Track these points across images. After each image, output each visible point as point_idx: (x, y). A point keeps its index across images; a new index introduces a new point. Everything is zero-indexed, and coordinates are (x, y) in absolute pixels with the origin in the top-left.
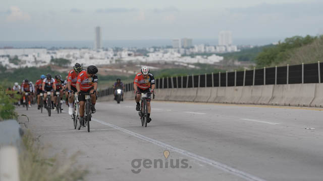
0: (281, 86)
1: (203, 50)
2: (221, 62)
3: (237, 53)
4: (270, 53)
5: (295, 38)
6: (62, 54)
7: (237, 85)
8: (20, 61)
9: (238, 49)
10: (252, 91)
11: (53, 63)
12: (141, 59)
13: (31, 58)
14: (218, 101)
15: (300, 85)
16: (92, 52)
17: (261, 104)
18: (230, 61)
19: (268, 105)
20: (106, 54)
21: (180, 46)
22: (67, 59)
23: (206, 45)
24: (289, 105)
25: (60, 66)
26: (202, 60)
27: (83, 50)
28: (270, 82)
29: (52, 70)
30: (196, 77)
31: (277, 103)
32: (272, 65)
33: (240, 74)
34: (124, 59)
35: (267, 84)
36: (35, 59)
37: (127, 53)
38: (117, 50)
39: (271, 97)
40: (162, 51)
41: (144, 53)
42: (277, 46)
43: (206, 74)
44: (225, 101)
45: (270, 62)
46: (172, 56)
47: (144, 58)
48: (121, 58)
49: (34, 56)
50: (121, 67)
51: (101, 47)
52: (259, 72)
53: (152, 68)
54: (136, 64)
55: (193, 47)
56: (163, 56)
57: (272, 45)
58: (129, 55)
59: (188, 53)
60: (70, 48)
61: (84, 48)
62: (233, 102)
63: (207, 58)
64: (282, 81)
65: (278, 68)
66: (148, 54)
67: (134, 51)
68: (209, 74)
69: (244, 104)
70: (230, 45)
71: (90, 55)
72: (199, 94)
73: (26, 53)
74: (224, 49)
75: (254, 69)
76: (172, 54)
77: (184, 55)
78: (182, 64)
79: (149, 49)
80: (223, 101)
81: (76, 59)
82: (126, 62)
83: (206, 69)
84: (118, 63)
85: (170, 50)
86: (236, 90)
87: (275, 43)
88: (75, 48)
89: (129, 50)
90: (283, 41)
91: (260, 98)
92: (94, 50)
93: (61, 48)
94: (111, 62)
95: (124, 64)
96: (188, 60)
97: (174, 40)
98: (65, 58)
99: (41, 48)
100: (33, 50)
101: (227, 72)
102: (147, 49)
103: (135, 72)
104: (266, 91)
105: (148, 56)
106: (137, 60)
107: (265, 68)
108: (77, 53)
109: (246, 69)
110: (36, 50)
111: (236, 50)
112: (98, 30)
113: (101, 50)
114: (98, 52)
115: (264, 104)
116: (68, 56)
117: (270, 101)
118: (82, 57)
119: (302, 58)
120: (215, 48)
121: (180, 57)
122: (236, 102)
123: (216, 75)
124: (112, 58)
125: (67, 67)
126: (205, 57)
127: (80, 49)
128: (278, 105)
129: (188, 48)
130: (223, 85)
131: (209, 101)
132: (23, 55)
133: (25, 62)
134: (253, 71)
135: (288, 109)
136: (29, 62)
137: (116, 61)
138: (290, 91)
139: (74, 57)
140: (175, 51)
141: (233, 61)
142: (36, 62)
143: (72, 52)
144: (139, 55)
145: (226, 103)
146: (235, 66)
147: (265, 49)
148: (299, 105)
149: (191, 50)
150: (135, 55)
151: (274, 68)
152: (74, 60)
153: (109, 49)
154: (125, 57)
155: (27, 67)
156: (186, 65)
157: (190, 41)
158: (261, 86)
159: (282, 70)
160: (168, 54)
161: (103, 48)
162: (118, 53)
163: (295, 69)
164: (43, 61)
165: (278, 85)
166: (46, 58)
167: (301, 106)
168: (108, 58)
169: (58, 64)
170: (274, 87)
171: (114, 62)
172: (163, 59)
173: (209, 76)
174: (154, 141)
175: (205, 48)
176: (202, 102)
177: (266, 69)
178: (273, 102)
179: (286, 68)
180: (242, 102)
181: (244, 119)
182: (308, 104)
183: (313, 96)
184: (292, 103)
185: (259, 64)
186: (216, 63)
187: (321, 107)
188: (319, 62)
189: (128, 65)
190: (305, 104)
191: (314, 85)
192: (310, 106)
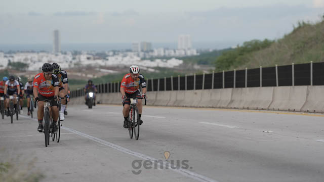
0: (240, 89)
1: (162, 54)
2: (180, 65)
3: (196, 56)
4: (229, 57)
5: (254, 42)
6: (20, 58)
7: (197, 89)
9: (197, 52)
10: (211, 95)
11: (10, 67)
12: (100, 62)
14: (177, 104)
15: (257, 88)
16: (50, 55)
17: (220, 108)
18: (190, 65)
19: (227, 108)
20: (64, 58)
21: (140, 50)
22: (24, 62)
23: (166, 49)
24: (248, 109)
25: (18, 70)
26: (159, 63)
27: (41, 54)
28: (229, 85)
29: (9, 73)
30: (155, 81)
31: (236, 106)
32: (231, 69)
33: (199, 77)
34: (82, 63)
35: (226, 87)
37: (86, 56)
38: (76, 53)
39: (230, 101)
40: (121, 54)
41: (103, 56)
42: (235, 49)
43: (165, 78)
44: (184, 105)
45: (229, 66)
46: (131, 60)
47: (103, 61)
48: (80, 61)
50: (80, 70)
51: (60, 50)
52: (218, 75)
53: (111, 71)
54: (95, 67)
55: (152, 51)
56: (122, 60)
57: (231, 49)
58: (88, 58)
59: (147, 57)
60: (28, 52)
61: (43, 51)
62: (193, 105)
63: (166, 62)
64: (240, 85)
65: (236, 71)
66: (107, 58)
67: (93, 55)
68: (168, 77)
69: (203, 107)
70: (189, 49)
71: (49, 58)
72: (159, 98)
74: (183, 53)
75: (213, 72)
76: (131, 57)
77: (143, 59)
79: (109, 52)
80: (182, 104)
81: (34, 62)
82: (85, 65)
83: (166, 72)
84: (77, 66)
85: (129, 53)
86: (196, 93)
87: (234, 47)
88: (33, 52)
89: (88, 54)
90: (241, 45)
91: (219, 101)
92: (52, 54)
94: (69, 65)
95: (83, 68)
96: (148, 63)
97: (133, 44)
98: (22, 61)
101: (186, 75)
102: (107, 53)
103: (94, 75)
104: (225, 94)
105: (107, 60)
106: (97, 63)
107: (223, 71)
108: (35, 56)
109: (205, 72)
111: (195, 53)
112: (56, 33)
113: (60, 54)
114: (57, 55)
115: (223, 108)
116: (26, 59)
117: (229, 103)
118: (40, 61)
119: (260, 62)
120: (175, 52)
121: (137, 61)
122: (196, 105)
123: (175, 79)
124: (71, 62)
125: (25, 71)
126: (165, 60)
127: (38, 53)
128: (237, 108)
129: (147, 52)
130: (183, 88)
131: (169, 104)
134: (212, 74)
135: (247, 112)
137: (75, 64)
138: (249, 94)
139: (32, 61)
140: (134, 55)
141: (193, 65)
143: (30, 56)
144: (99, 59)
145: (186, 107)
146: (194, 70)
147: (225, 52)
148: (257, 109)
149: (151, 54)
150: (94, 59)
151: (233, 72)
152: (32, 64)
153: (68, 52)
154: (84, 61)
156: (145, 69)
157: (149, 44)
158: (221, 90)
159: (241, 73)
160: (128, 58)
161: (61, 52)
162: (77, 57)
163: (254, 72)
164: (0, 64)
165: (237, 89)
166: (3, 62)
167: (260, 109)
168: (67, 62)
169: (15, 68)
170: (233, 91)
171: (73, 66)
172: (122, 63)
173: (169, 80)
174: (113, 145)
175: (164, 52)
176: (161, 106)
177: (225, 73)
178: (232, 106)
179: (244, 71)
180: (201, 106)
181: (203, 123)
182: (267, 107)
183: (271, 100)
184: (250, 107)
185: (218, 68)
186: (175, 66)
187: (279, 110)
188: (276, 65)
189: (87, 69)
190: (263, 107)
191: (273, 88)
192: (268, 110)
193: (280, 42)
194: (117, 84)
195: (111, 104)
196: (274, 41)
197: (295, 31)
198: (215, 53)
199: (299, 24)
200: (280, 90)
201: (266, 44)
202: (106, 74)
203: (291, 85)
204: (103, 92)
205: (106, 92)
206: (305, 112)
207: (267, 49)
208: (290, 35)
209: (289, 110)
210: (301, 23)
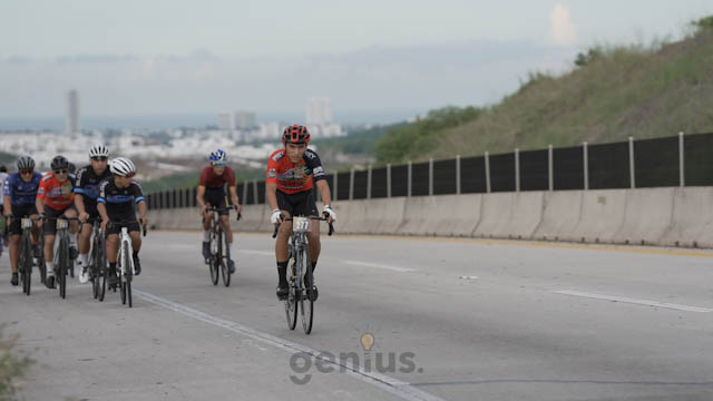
0: (419, 199)
3: (341, 139)
4: (401, 138)
5: (448, 111)
7: (339, 199)
9: (343, 130)
10: (366, 209)
12: (158, 151)
15: (451, 197)
16: (61, 138)
17: (382, 234)
18: (328, 154)
19: (395, 235)
20: (89, 143)
21: (233, 126)
22: (12, 152)
23: (283, 124)
24: (435, 235)
27: (44, 136)
28: (399, 191)
30: (261, 185)
31: (412, 231)
32: (402, 162)
33: (344, 177)
34: (124, 152)
35: (394, 195)
37: (129, 140)
38: (110, 134)
39: (400, 219)
40: (197, 135)
41: (163, 139)
42: (413, 125)
45: (401, 155)
47: (163, 149)
48: (120, 149)
51: (79, 129)
52: (379, 173)
53: (178, 168)
54: (148, 160)
56: (200, 146)
57: (405, 124)
58: (135, 144)
59: (248, 139)
60: (18, 132)
61: (47, 131)
64: (421, 191)
65: (413, 165)
66: (171, 142)
67: (143, 137)
69: (351, 234)
70: (327, 124)
71: (59, 145)
74: (315, 132)
75: (370, 168)
76: (217, 141)
77: (240, 143)
78: (236, 160)
79: (174, 130)
81: (31, 152)
85: (214, 134)
87: (411, 119)
88: (28, 132)
89: (133, 135)
90: (423, 116)
92: (66, 136)
96: (249, 152)
97: (220, 116)
98: (8, 150)
102: (169, 132)
103: (146, 175)
104: (392, 209)
105: (171, 146)
106: (151, 153)
107: (389, 166)
108: (33, 141)
109: (357, 164)
111: (338, 132)
112: (73, 97)
113: (79, 136)
114: (74, 138)
115: (389, 234)
116: (15, 147)
117: (400, 226)
118: (41, 148)
119: (457, 148)
121: (233, 148)
127: (38, 133)
128: (415, 235)
129: (247, 130)
134: (367, 171)
135: (431, 242)
138: (437, 208)
139: (26, 149)
140: (223, 136)
141: (334, 154)
143: (22, 140)
144: (155, 144)
146: (337, 164)
147: (392, 130)
148: (452, 236)
149: (254, 134)
150: (147, 145)
151: (406, 166)
153: (95, 132)
154: (127, 148)
156: (243, 162)
157: (251, 116)
159: (421, 170)
160: (210, 141)
161: (83, 131)
162: (113, 141)
163: (445, 167)
165: (414, 198)
167: (457, 237)
170: (406, 203)
177: (393, 169)
178: (405, 231)
179: (427, 165)
181: (349, 262)
182: (468, 232)
183: (477, 217)
184: (438, 232)
185: (381, 159)
187: (491, 237)
188: (487, 154)
190: (463, 232)
191: (480, 195)
192: (473, 237)
193: (495, 108)
194: (187, 192)
195: (178, 229)
196: (485, 109)
197: (524, 89)
198: (376, 131)
199: (531, 75)
202: (168, 173)
204: (161, 207)
205: (168, 206)
206: (539, 240)
208: (514, 96)
209: (511, 238)
210: (535, 73)
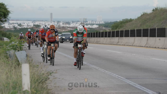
0: (121, 37)
1: (91, 23)
2: (98, 27)
4: (116, 25)
5: (126, 20)
6: (37, 23)
7: (105, 37)
8: (22, 25)
9: (104, 23)
10: (110, 39)
11: (34, 27)
12: (67, 25)
13: (26, 24)
14: (97, 43)
15: (128, 37)
16: (49, 22)
17: (114, 44)
18: (101, 27)
19: (116, 45)
20: (54, 23)
21: (82, 21)
22: (39, 25)
24: (124, 45)
25: (37, 28)
26: (90, 26)
27: (45, 22)
29: (34, 29)
32: (117, 30)
33: (106, 33)
34: (61, 26)
35: (116, 37)
36: (28, 24)
37: (62, 23)
38: (58, 22)
40: (75, 23)
41: (68, 23)
45: (117, 28)
49: (27, 24)
50: (60, 28)
51: (52, 20)
52: (113, 32)
54: (65, 27)
56: (76, 25)
57: (117, 21)
58: (63, 24)
60: (41, 21)
62: (103, 43)
64: (122, 36)
65: (120, 31)
67: (65, 23)
69: (107, 44)
70: (101, 21)
72: (90, 40)
73: (24, 23)
80: (99, 43)
83: (92, 30)
84: (59, 27)
85: (78, 22)
86: (105, 39)
87: (119, 21)
88: (43, 21)
89: (63, 22)
90: (121, 20)
91: (113, 42)
92: (50, 22)
93: (37, 21)
97: (80, 19)
98: (39, 24)
99: (30, 21)
100: (26, 21)
101: (101, 32)
102: (70, 22)
103: (65, 30)
104: (116, 39)
105: (70, 25)
106: (66, 26)
107: (115, 31)
108: (43, 23)
109: (108, 30)
110: (28, 21)
111: (103, 23)
112: (51, 14)
114: (51, 22)
115: (115, 45)
116: (40, 24)
117: (117, 43)
119: (129, 27)
120: (96, 22)
122: (104, 43)
123: (97, 33)
124: (56, 25)
125: (39, 28)
126: (92, 25)
127: (44, 21)
128: (120, 45)
129: (85, 22)
130: (99, 37)
131: (94, 43)
132: (23, 23)
133: (24, 26)
134: (111, 32)
136: (25, 26)
137: (58, 26)
138: (125, 40)
139: (42, 24)
141: (102, 27)
142: (28, 26)
143: (41, 22)
144: (67, 24)
145: (101, 44)
146: (103, 29)
148: (128, 45)
149: (86, 23)
150: (65, 24)
153: (55, 22)
155: (24, 28)
157: (86, 19)
158: (114, 38)
159: (122, 32)
160: (78, 24)
161: (53, 21)
162: (59, 23)
163: (127, 32)
164: (30, 25)
166: (31, 24)
169: (36, 27)
170: (119, 38)
172: (76, 26)
173: (94, 33)
175: (92, 22)
176: (91, 43)
178: (118, 44)
180: (107, 43)
182: (132, 45)
183: (133, 42)
184: (125, 44)
186: (96, 28)
187: (136, 46)
188: (136, 29)
189: (62, 28)
190: (130, 45)
191: (134, 37)
192: (132, 46)
193: (136, 19)
196: (133, 19)
197: (142, 16)
198: (111, 23)
199: (143, 13)
200: (137, 38)
201: (131, 20)
202: (70, 30)
203: (141, 37)
206: (146, 47)
207: (131, 22)
208: (140, 17)
209: (140, 46)
210: (144, 13)
